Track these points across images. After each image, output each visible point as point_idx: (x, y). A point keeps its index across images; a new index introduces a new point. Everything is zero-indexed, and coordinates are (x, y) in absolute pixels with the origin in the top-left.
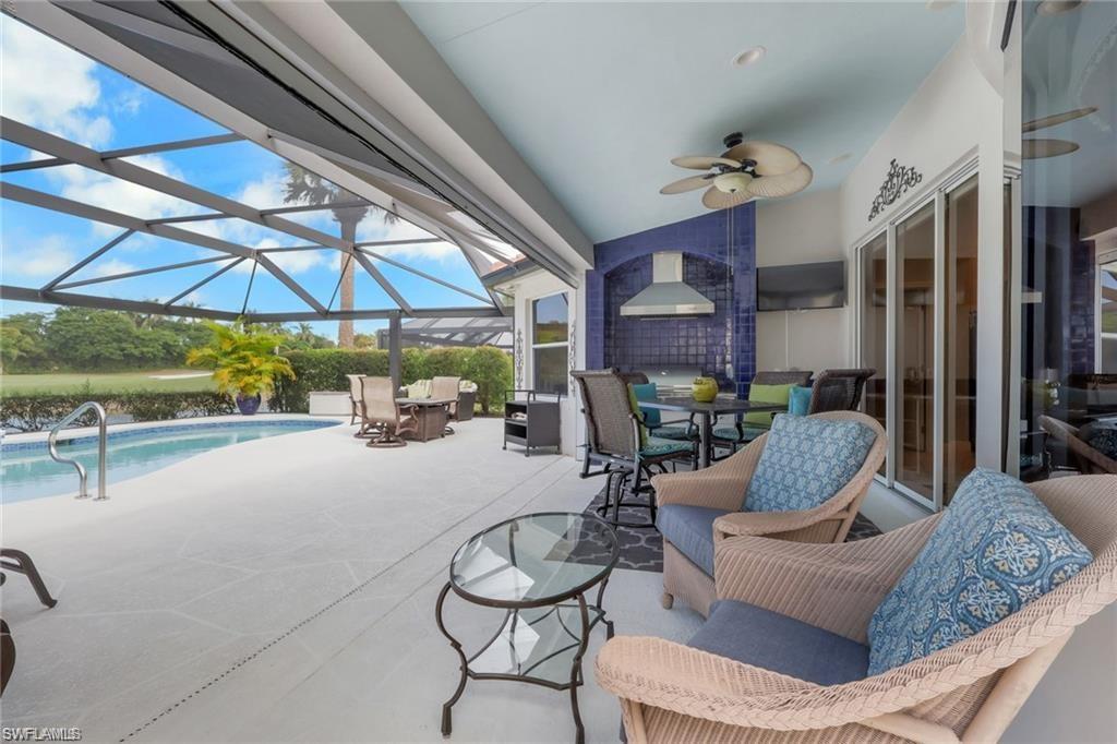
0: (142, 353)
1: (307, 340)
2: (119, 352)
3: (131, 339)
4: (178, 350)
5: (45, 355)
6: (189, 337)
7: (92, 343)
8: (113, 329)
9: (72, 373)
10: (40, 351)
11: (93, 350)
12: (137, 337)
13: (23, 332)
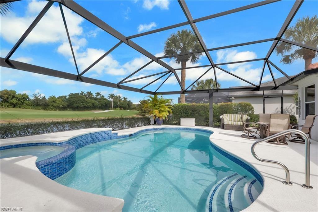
0: (88, 106)
1: (126, 102)
2: (83, 106)
3: (85, 102)
4: (96, 105)
5: (67, 106)
6: (98, 102)
7: (77, 103)
8: (81, 99)
9: (72, 111)
10: (65, 105)
11: (77, 105)
12: (87, 102)
13: (62, 100)
